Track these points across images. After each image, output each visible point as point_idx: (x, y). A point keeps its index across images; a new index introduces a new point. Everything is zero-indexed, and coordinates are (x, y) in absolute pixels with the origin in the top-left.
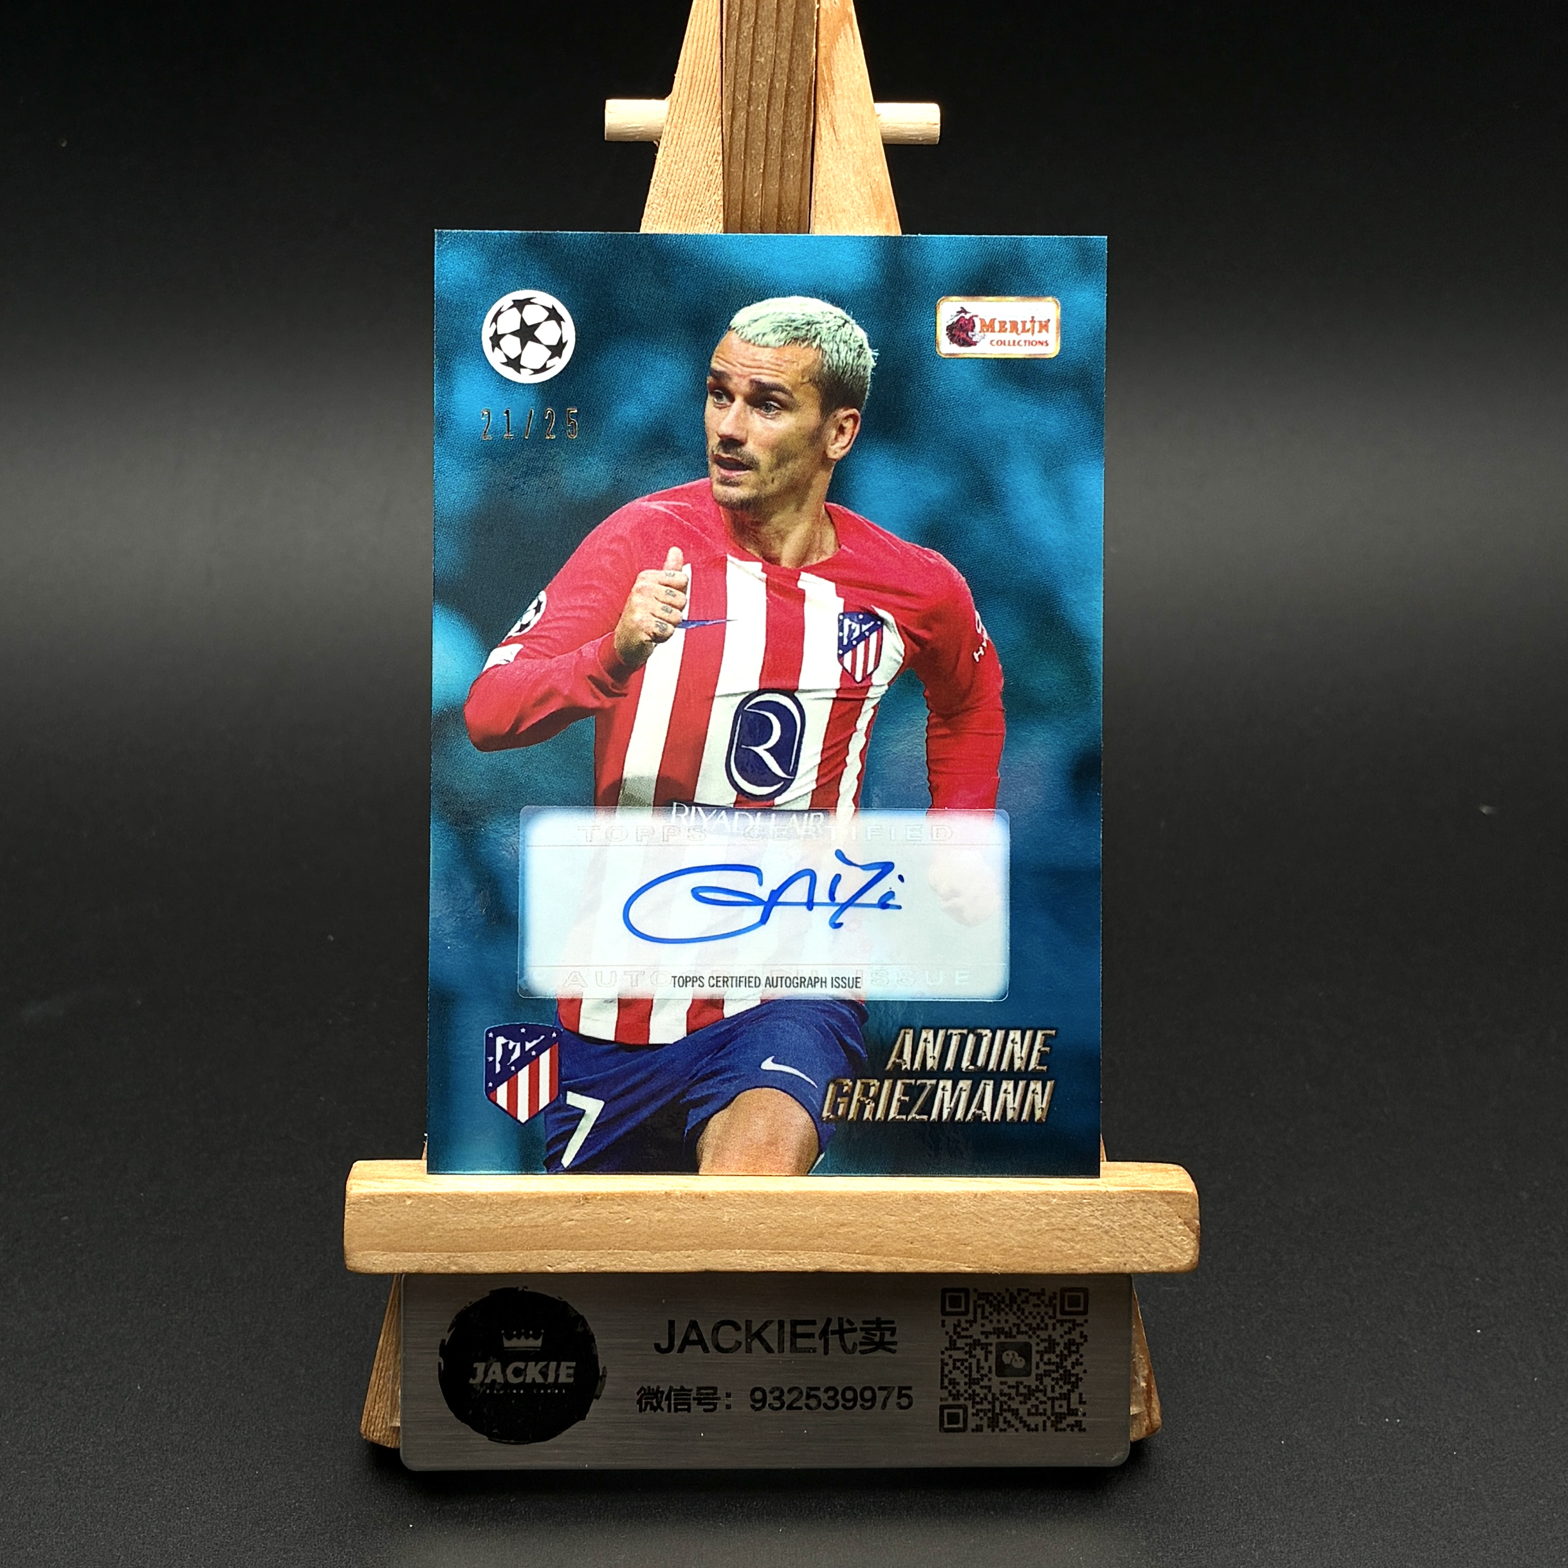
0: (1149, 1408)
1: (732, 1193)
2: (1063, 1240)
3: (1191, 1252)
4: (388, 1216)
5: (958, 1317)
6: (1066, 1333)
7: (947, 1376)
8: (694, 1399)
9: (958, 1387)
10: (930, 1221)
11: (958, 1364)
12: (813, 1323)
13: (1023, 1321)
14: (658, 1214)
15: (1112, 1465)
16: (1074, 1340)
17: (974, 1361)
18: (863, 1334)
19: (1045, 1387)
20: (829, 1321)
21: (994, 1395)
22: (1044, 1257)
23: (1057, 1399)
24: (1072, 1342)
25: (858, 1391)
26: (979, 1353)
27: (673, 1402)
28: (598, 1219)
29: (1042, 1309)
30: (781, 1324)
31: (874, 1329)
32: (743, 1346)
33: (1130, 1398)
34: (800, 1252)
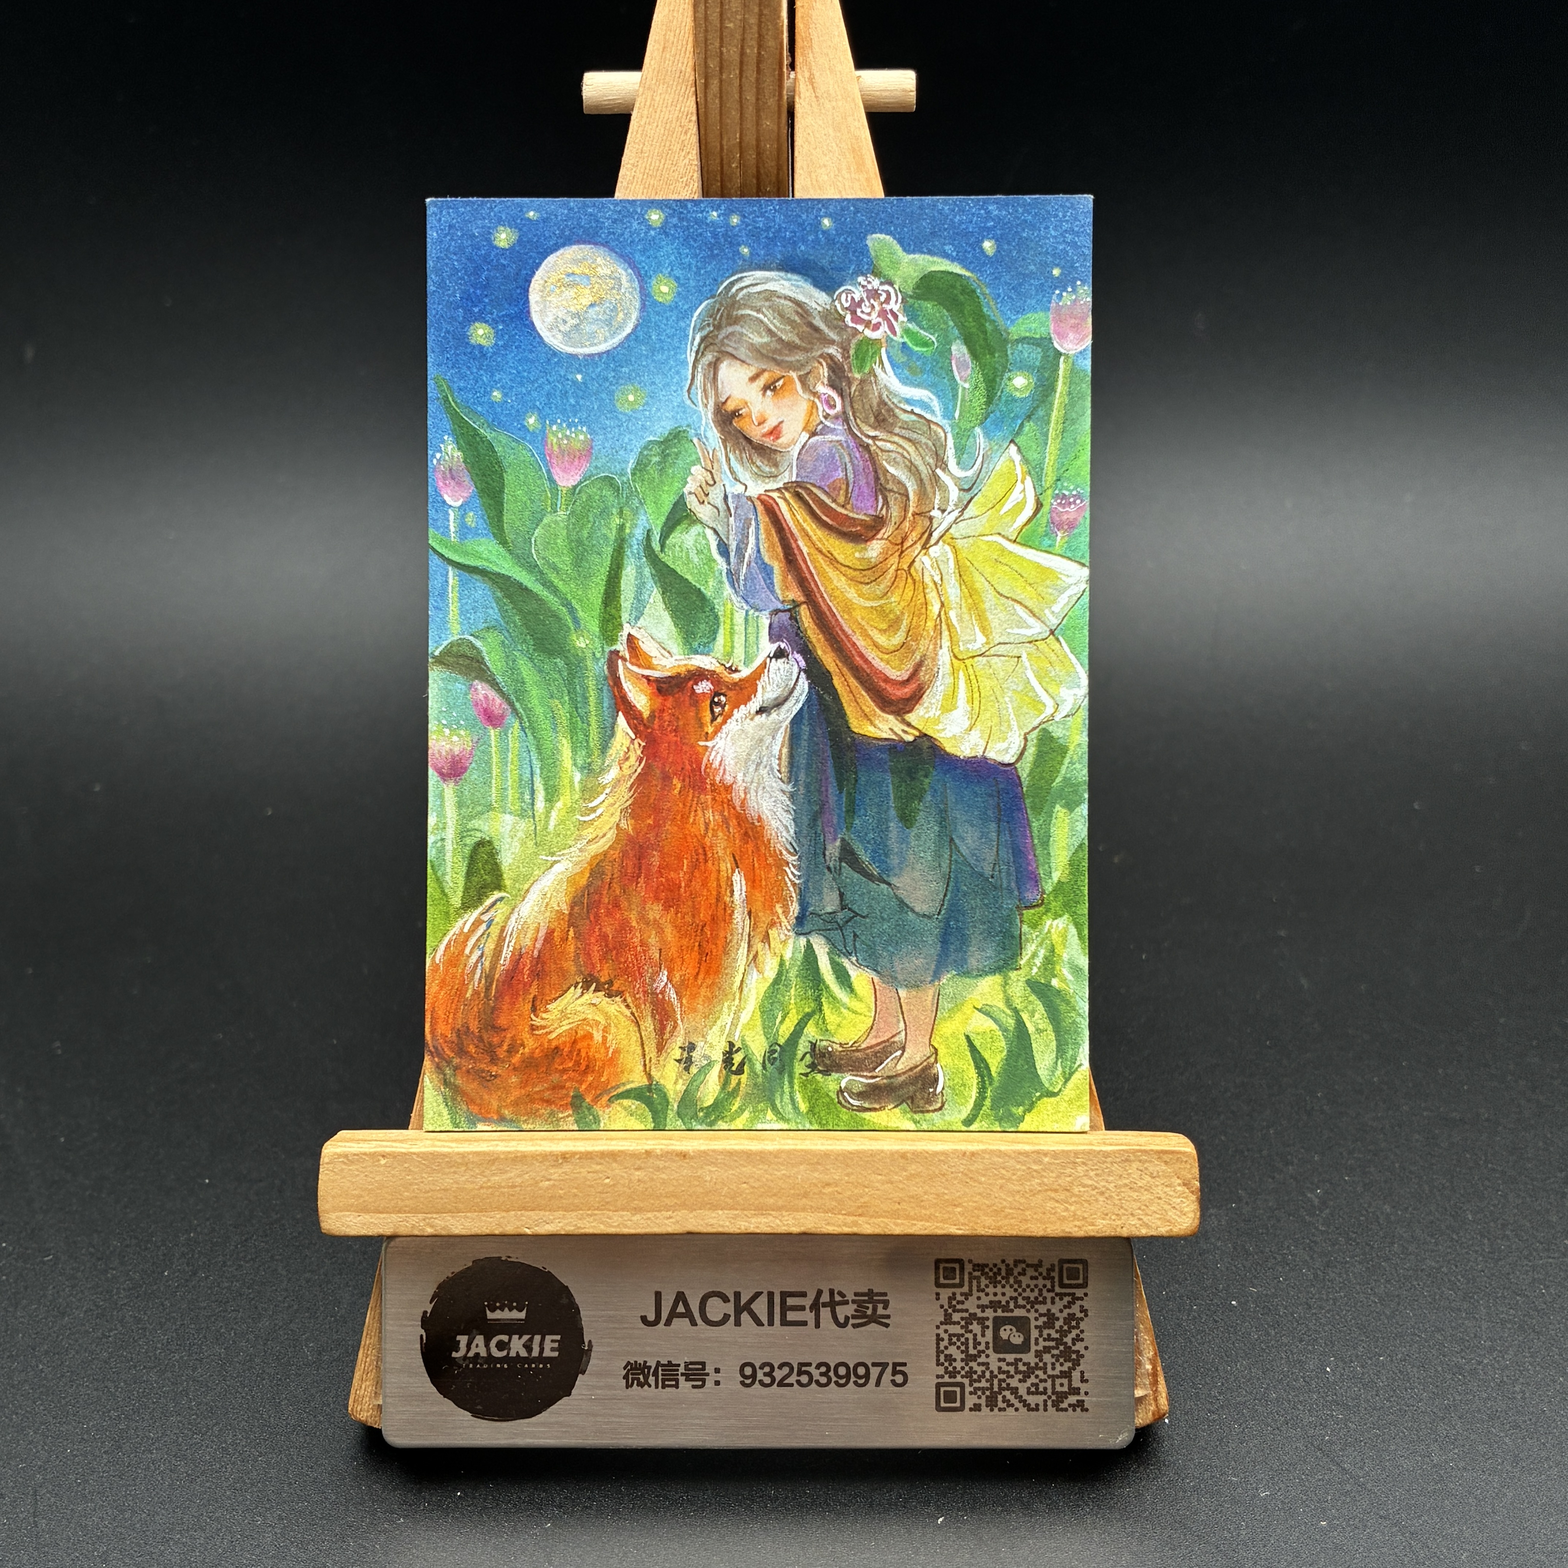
0: (1156, 1391)
1: (714, 1151)
2: (1057, 1201)
3: (1191, 1215)
4: (362, 1175)
5: (954, 1290)
6: (1065, 1307)
7: (942, 1352)
8: (682, 1374)
9: (954, 1364)
11: (954, 1339)
12: (803, 1295)
13: (1020, 1294)
14: (637, 1173)
15: (1117, 1447)
16: (1074, 1314)
17: (970, 1336)
18: (855, 1306)
19: (1045, 1364)
20: (820, 1293)
21: (992, 1372)
22: (1037, 1220)
23: (1058, 1377)
24: (1072, 1316)
25: (851, 1366)
27: (660, 1377)
28: (576, 1178)
29: (1040, 1282)
30: (771, 1295)
31: (864, 1301)
32: (732, 1319)
33: (1135, 1379)
34: (784, 1213)
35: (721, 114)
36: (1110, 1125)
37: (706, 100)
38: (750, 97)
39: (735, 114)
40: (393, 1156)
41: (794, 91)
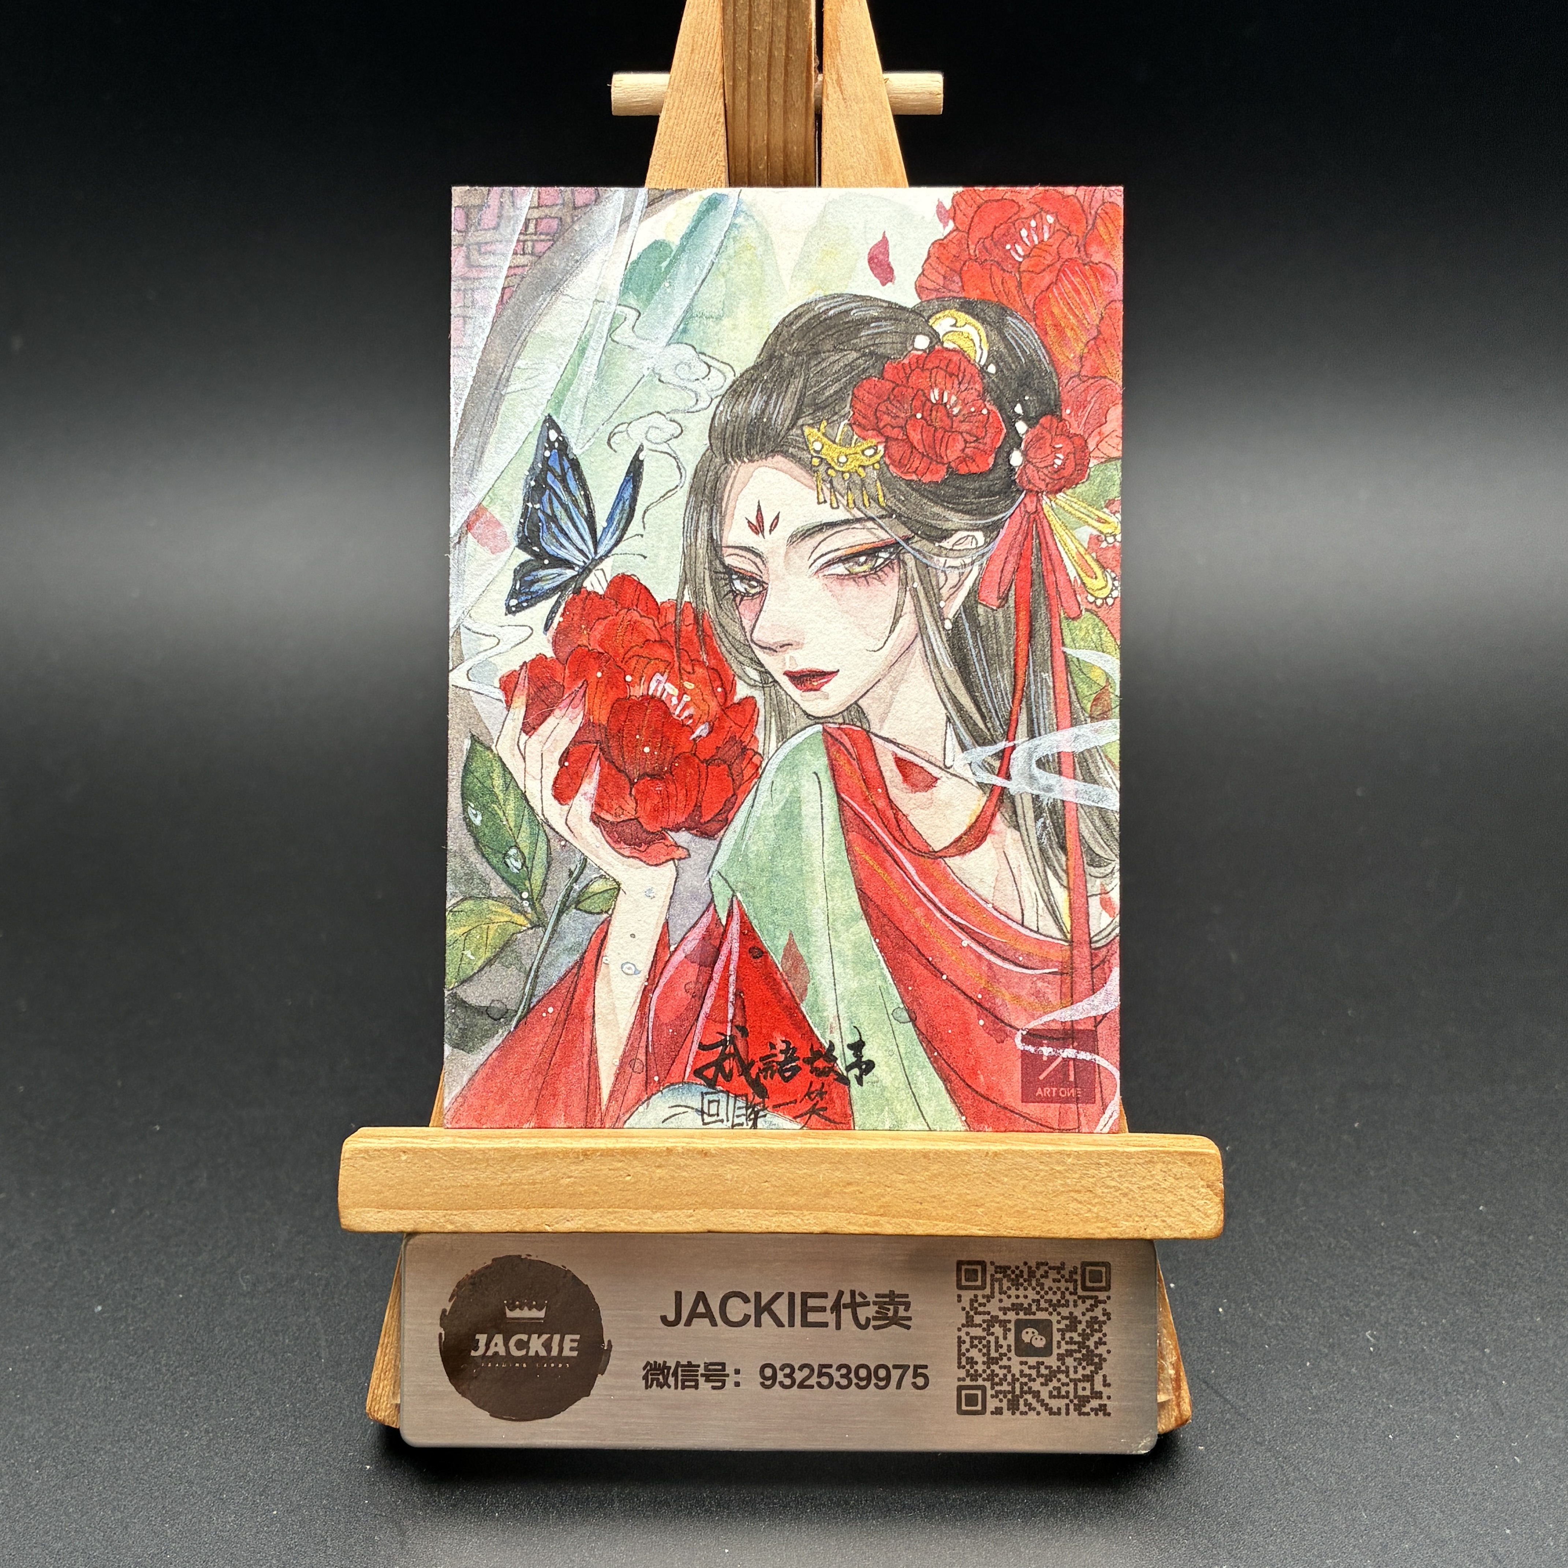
0: (1178, 1397)
1: (735, 1149)
2: (1080, 1203)
3: (1215, 1217)
4: (383, 1171)
5: (976, 1292)
6: (1088, 1310)
7: (964, 1355)
8: (702, 1375)
9: (976, 1367)
10: (940, 1180)
11: (976, 1342)
12: (824, 1296)
13: (1042, 1297)
14: (658, 1171)
15: (1139, 1453)
16: (1097, 1318)
17: (992, 1339)
18: (876, 1308)
19: (1067, 1368)
20: (841, 1294)
21: (1013, 1375)
22: (1059, 1221)
24: (1094, 1320)
25: (872, 1369)
26: (998, 1330)
27: (680, 1378)
28: (598, 1176)
29: (1063, 1285)
30: (792, 1296)
31: (885, 1303)
32: (752, 1319)
33: (1157, 1384)
34: (805, 1212)
35: (749, 116)
36: (1135, 1126)
37: (734, 103)
38: (778, 98)
39: (762, 115)
40: (414, 1151)
41: (822, 93)
